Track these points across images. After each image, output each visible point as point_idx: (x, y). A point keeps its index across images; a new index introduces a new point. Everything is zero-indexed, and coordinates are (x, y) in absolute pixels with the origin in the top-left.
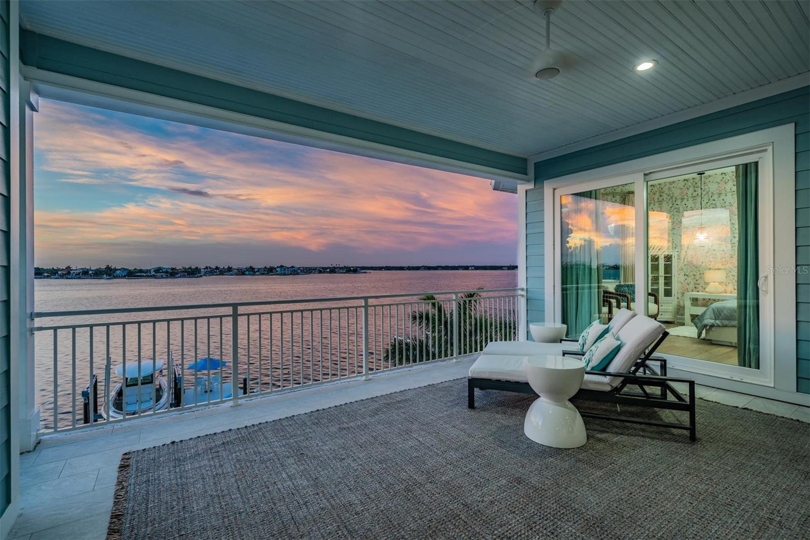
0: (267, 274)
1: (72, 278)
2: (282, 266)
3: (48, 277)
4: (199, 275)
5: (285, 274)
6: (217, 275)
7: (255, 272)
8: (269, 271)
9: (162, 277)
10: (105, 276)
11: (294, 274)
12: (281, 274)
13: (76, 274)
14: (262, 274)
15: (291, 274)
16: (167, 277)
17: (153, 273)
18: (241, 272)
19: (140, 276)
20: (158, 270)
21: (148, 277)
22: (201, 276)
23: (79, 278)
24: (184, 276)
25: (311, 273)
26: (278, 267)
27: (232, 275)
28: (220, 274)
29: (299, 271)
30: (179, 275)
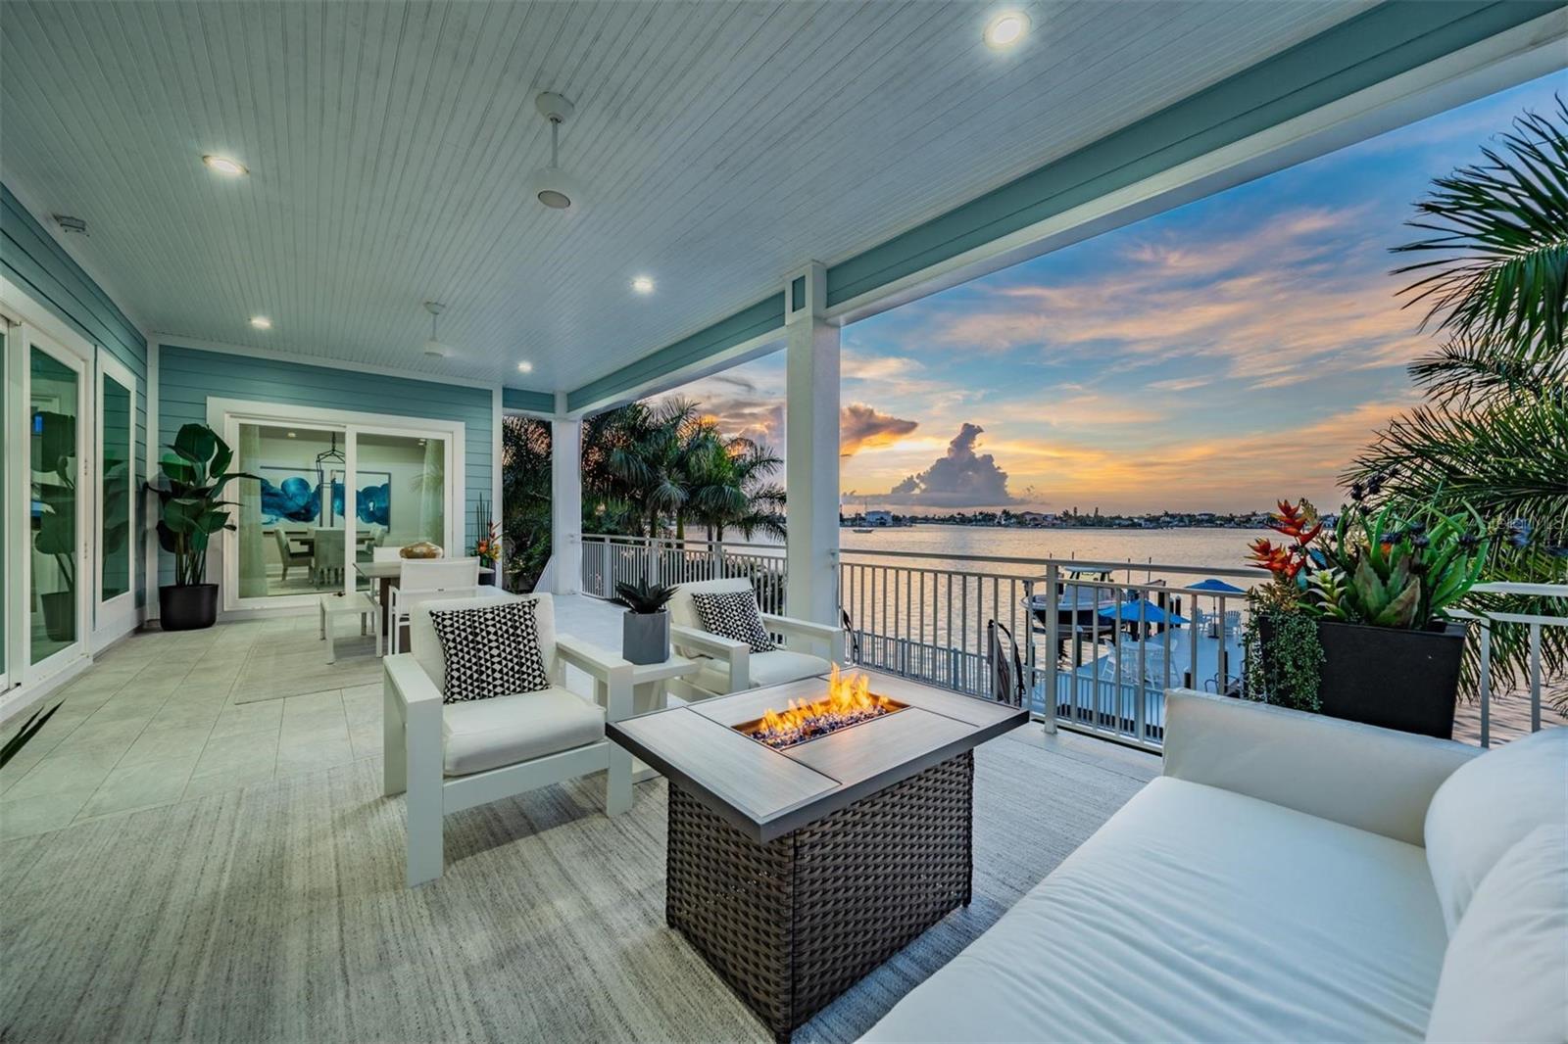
1: (1251, 528)
3: (1221, 525)
13: (1259, 522)
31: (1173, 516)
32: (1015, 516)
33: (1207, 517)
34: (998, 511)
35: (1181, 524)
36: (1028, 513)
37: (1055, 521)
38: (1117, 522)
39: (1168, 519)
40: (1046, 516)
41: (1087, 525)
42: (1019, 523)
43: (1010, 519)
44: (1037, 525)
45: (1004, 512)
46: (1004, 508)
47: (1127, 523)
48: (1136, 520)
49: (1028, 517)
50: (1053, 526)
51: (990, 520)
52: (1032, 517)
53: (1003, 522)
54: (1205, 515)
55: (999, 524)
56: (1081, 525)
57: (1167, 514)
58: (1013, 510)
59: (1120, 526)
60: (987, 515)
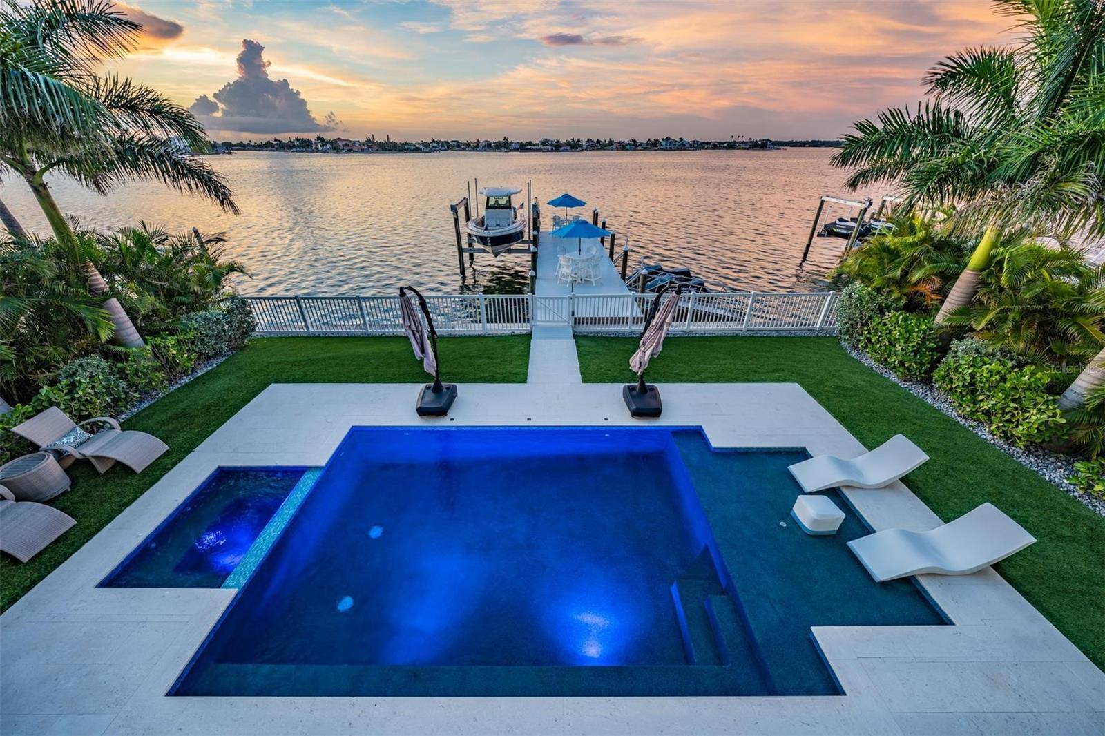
0: (650, 149)
2: (668, 139)
3: (464, 149)
4: (581, 148)
5: (670, 149)
6: (598, 149)
7: (637, 146)
8: (653, 145)
9: (548, 151)
10: (503, 149)
11: (681, 150)
12: (666, 149)
13: (483, 147)
14: (645, 149)
15: (678, 149)
16: (552, 151)
17: (540, 146)
18: (622, 147)
19: (529, 149)
20: (545, 143)
21: (536, 150)
22: (582, 150)
23: (485, 151)
24: (566, 150)
25: (703, 148)
26: (663, 140)
27: (612, 150)
28: (600, 149)
29: (688, 146)
30: (563, 148)
31: (437, 143)
32: (328, 142)
33: (455, 143)
34: (312, 137)
35: (443, 148)
36: (339, 139)
37: (363, 147)
38: (406, 147)
39: (434, 145)
40: (354, 142)
41: (386, 150)
42: (335, 149)
43: (326, 145)
44: (350, 151)
45: (319, 138)
46: (319, 134)
47: (412, 148)
48: (417, 146)
49: (340, 143)
50: (362, 151)
51: (308, 146)
52: (344, 143)
53: (320, 148)
54: (454, 141)
55: (318, 151)
56: (383, 150)
57: (433, 141)
58: (328, 136)
59: (410, 151)
60: (303, 141)
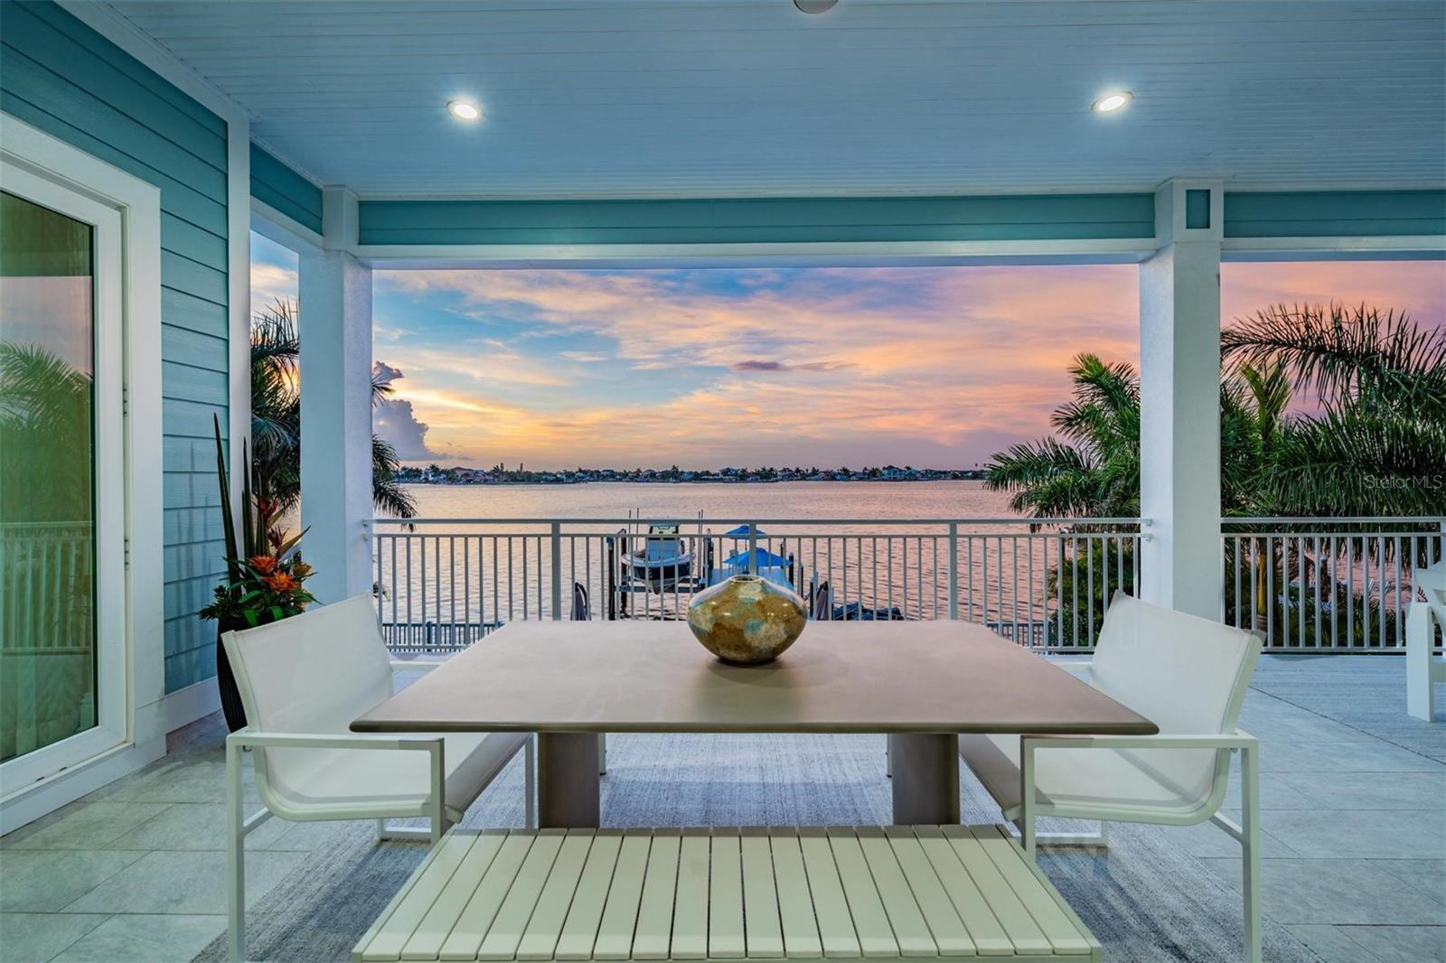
0: (868, 479)
1: (640, 482)
2: (891, 467)
3: (620, 480)
4: (774, 479)
5: (895, 480)
6: (798, 480)
7: (850, 476)
8: (872, 475)
9: (731, 481)
10: (671, 479)
11: (910, 480)
12: (890, 480)
14: (861, 479)
15: (905, 479)
16: (737, 481)
17: (721, 476)
18: (831, 476)
19: (705, 479)
20: (726, 472)
21: (715, 480)
22: (777, 481)
23: (647, 481)
24: (756, 481)
25: (939, 478)
26: (884, 469)
27: (817, 480)
28: (801, 479)
29: (918, 475)
30: (750, 479)
31: (585, 472)
32: (444, 472)
33: (608, 473)
34: (423, 465)
35: (592, 479)
36: (459, 468)
37: (487, 477)
38: (544, 477)
39: (581, 475)
40: (477, 472)
41: (518, 481)
42: (450, 479)
43: (439, 475)
44: (469, 481)
45: (433, 467)
46: (433, 463)
47: (552, 478)
48: (559, 476)
49: (459, 473)
50: (486, 482)
51: (415, 476)
52: (463, 472)
53: (431, 478)
54: (608, 471)
55: (426, 481)
56: (512, 481)
57: (580, 471)
58: (442, 465)
59: (548, 482)
60: (411, 470)
